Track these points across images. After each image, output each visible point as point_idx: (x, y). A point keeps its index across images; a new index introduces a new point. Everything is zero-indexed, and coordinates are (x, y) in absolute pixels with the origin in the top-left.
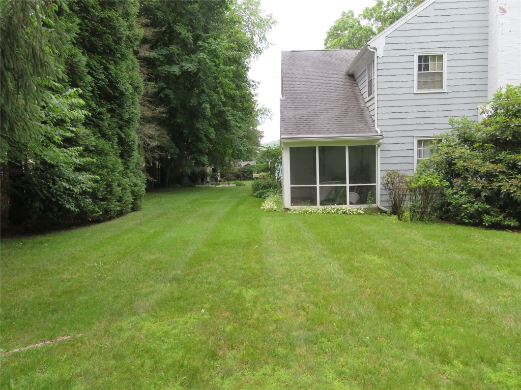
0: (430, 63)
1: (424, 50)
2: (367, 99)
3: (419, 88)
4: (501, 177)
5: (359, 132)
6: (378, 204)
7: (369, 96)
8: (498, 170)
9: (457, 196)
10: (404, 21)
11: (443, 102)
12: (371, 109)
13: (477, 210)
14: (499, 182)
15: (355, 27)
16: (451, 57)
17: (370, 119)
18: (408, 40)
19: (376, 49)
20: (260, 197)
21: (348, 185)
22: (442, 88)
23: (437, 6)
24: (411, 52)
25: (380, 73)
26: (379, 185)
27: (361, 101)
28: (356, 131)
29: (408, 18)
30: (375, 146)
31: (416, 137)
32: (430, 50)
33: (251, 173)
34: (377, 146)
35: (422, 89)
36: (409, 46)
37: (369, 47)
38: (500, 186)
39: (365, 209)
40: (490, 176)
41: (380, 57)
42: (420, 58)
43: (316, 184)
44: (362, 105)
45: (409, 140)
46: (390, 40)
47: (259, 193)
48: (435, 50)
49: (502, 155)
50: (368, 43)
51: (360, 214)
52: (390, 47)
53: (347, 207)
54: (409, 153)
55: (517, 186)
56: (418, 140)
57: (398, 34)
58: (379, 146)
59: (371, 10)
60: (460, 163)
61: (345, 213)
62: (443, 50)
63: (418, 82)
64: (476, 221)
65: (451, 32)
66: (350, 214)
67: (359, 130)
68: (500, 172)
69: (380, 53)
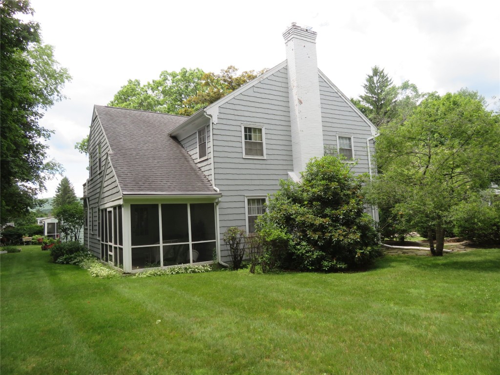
0: (253, 134)
1: (248, 123)
2: (199, 160)
3: (246, 154)
4: (330, 228)
5: (200, 191)
6: (219, 260)
7: (200, 157)
8: (327, 223)
9: (298, 247)
10: (233, 97)
11: (264, 167)
12: (203, 169)
13: (317, 258)
14: (330, 232)
15: (142, 96)
16: (268, 131)
17: (205, 179)
18: (236, 113)
19: (211, 116)
20: (68, 263)
21: (190, 243)
22: (263, 155)
23: (256, 89)
24: (239, 123)
25: (216, 137)
26: (219, 240)
27: (191, 162)
28: (197, 189)
29: (236, 95)
30: (214, 204)
31: (247, 197)
32: (253, 123)
33: (20, 236)
34: (215, 204)
35: (248, 155)
36: (237, 118)
37: (205, 114)
38: (331, 236)
39: (211, 265)
40: (322, 228)
41: (215, 123)
42: (245, 128)
43: (159, 243)
44: (194, 165)
45: (241, 199)
46: (223, 111)
47: (65, 259)
48: (256, 124)
49: (328, 211)
50: (205, 110)
51: (207, 271)
52: (222, 116)
53: (191, 265)
54: (241, 211)
55: (342, 235)
56: (248, 199)
57: (228, 106)
58: (217, 203)
59: (157, 83)
60: (299, 219)
61: (194, 272)
62: (262, 124)
63: (246, 149)
64: (317, 267)
65: (266, 111)
66: (199, 272)
67: (199, 189)
68: (328, 224)
69: (215, 120)
